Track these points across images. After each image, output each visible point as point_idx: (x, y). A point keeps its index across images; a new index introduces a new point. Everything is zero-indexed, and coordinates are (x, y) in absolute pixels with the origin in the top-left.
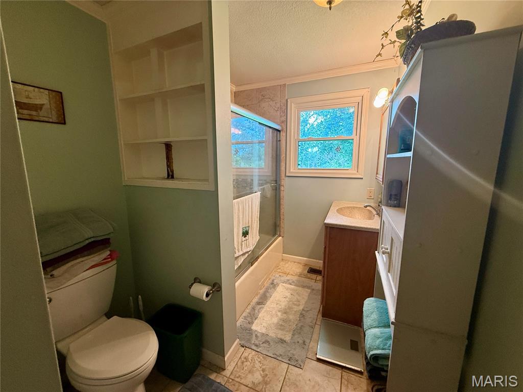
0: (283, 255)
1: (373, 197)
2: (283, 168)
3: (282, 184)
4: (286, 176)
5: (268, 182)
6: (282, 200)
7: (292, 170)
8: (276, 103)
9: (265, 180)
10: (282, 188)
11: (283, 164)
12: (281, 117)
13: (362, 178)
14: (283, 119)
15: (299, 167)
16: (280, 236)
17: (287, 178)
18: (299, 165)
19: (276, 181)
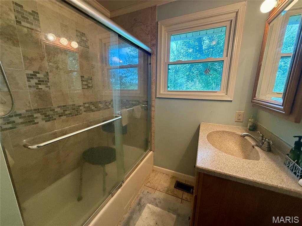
0: (154, 166)
1: (242, 121)
2: (153, 90)
3: (153, 105)
4: (156, 97)
5: (140, 103)
6: (153, 119)
7: (162, 92)
8: (147, 27)
9: (138, 101)
10: (153, 109)
11: (153, 87)
12: (152, 40)
13: (231, 101)
14: (154, 42)
15: (169, 89)
16: (151, 151)
17: (157, 100)
18: (169, 87)
19: (147, 102)
